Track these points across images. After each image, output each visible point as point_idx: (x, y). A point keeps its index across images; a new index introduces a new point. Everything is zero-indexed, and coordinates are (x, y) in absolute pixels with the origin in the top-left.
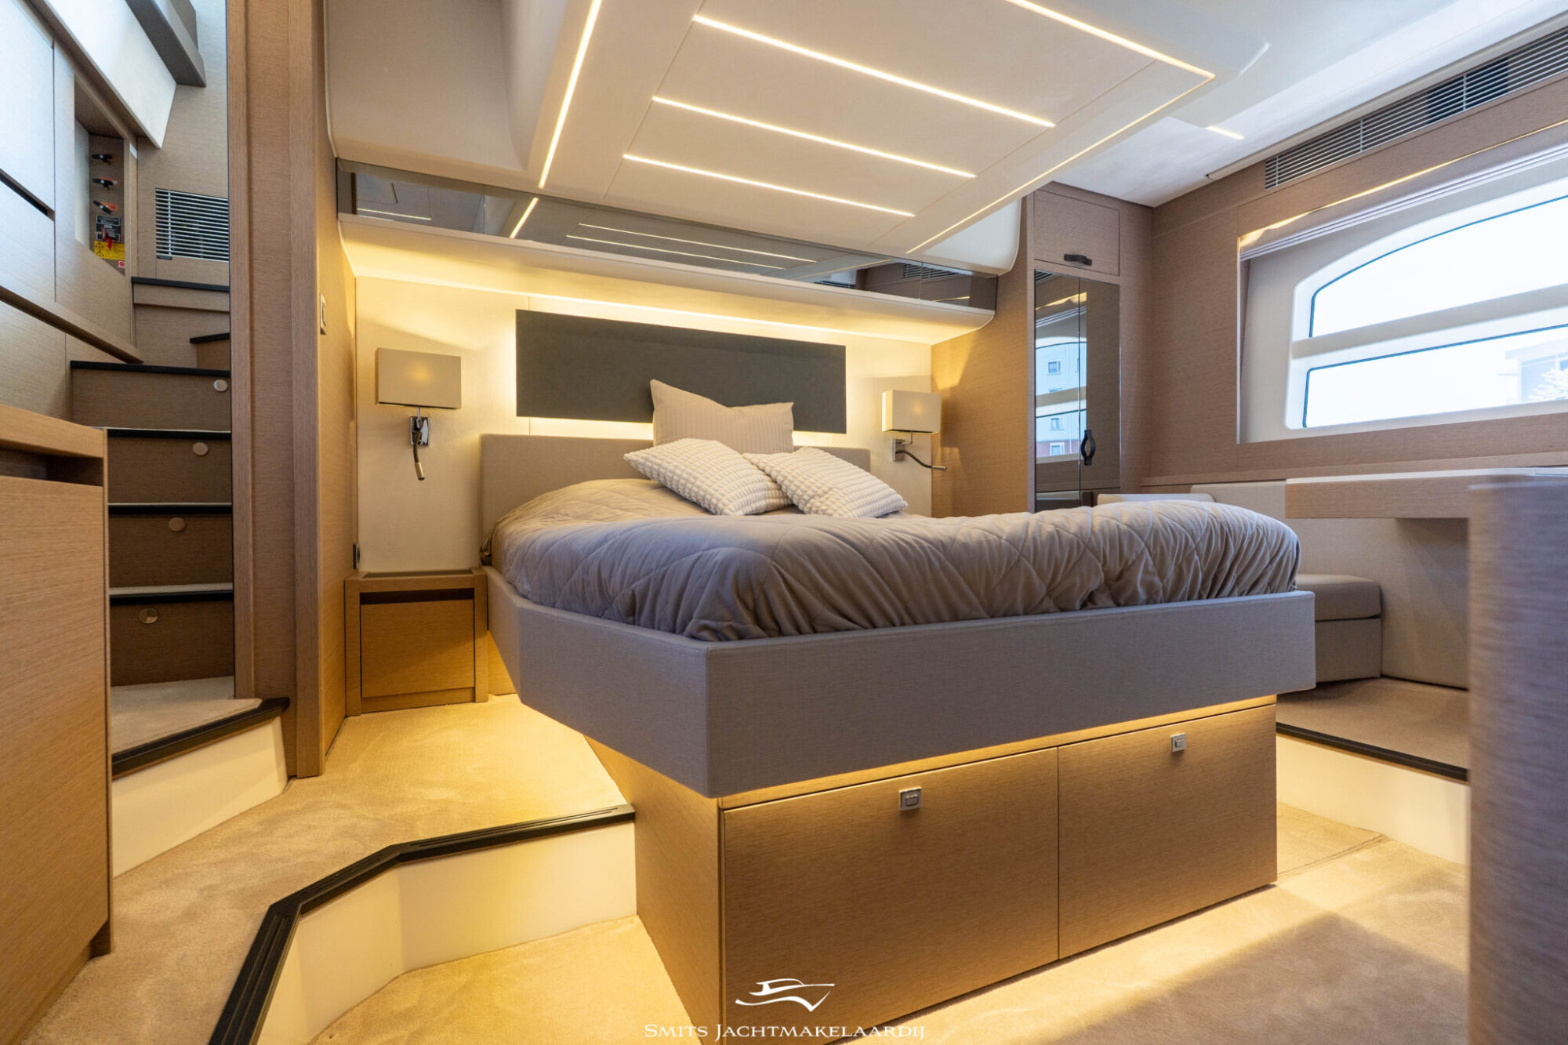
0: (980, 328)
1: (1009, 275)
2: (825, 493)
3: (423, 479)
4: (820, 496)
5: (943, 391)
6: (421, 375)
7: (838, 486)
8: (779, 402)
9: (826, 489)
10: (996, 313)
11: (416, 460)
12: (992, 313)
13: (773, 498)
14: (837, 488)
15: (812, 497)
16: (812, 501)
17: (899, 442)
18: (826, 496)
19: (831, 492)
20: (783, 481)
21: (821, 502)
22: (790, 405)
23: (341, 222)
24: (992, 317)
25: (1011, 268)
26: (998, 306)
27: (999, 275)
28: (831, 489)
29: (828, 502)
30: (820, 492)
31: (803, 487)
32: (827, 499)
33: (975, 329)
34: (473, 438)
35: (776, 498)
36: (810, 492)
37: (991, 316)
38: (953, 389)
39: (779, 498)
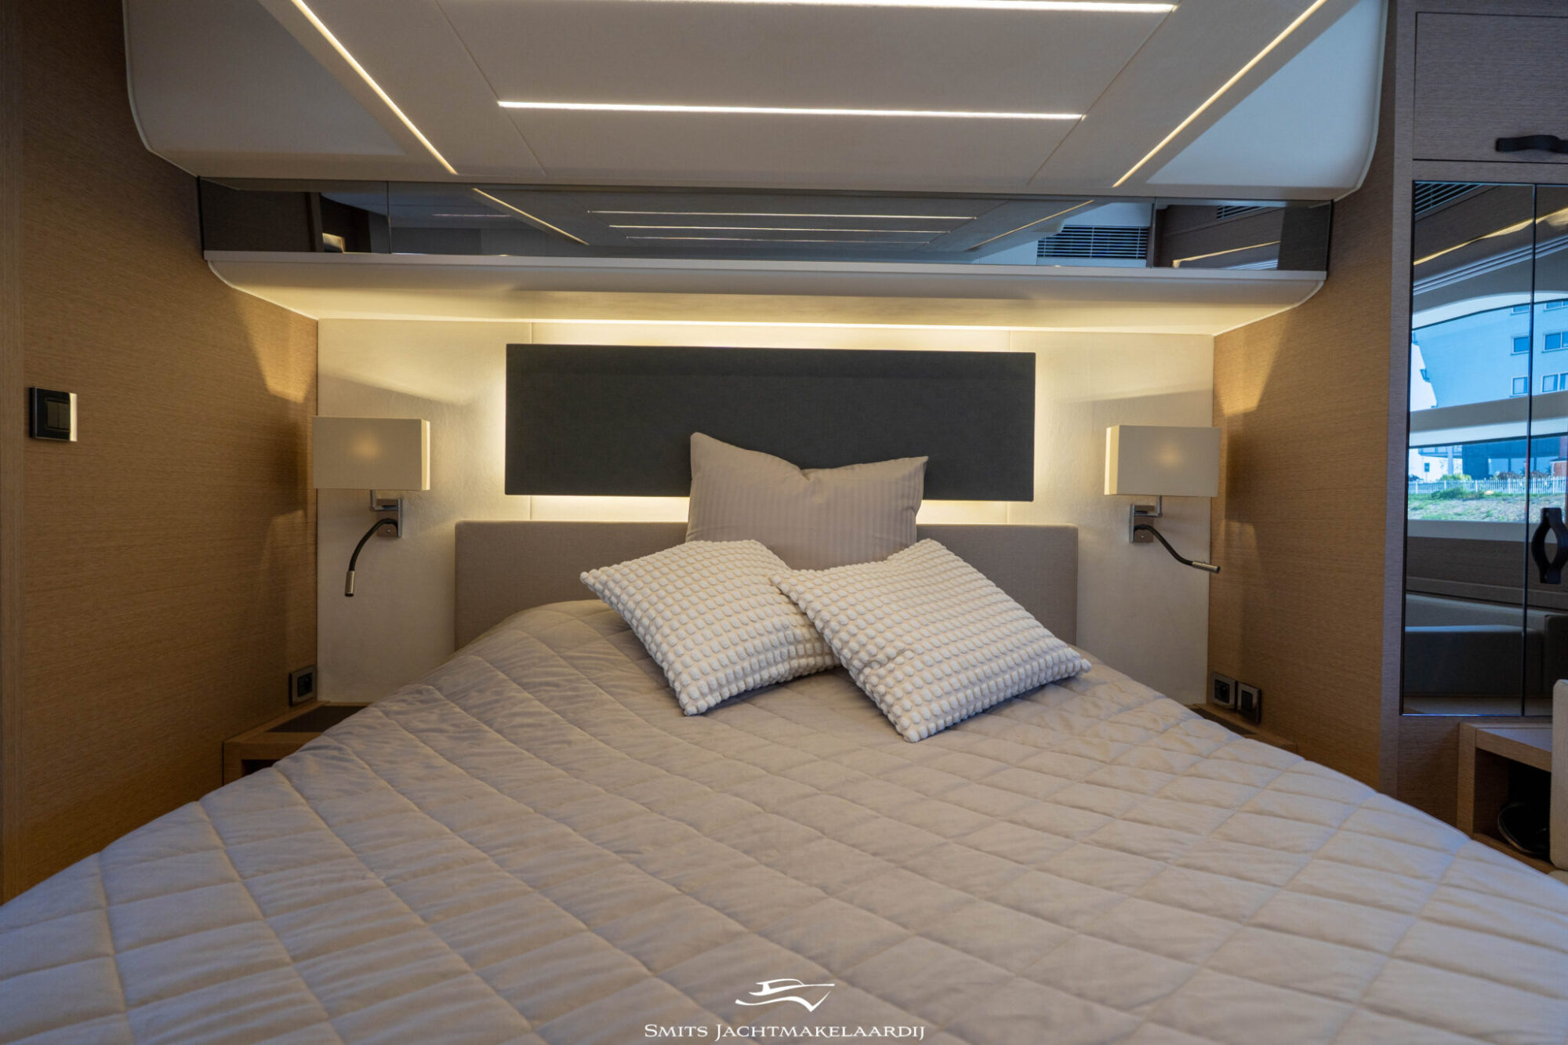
0: (1296, 305)
1: (1356, 199)
2: (890, 659)
3: (351, 595)
4: (881, 664)
5: (1232, 419)
6: (367, 448)
7: (915, 646)
8: (905, 456)
9: (890, 651)
10: (1328, 276)
11: (352, 567)
12: (1322, 275)
13: (807, 656)
14: (913, 651)
15: (867, 664)
16: (867, 671)
17: (1141, 512)
18: (891, 666)
19: (900, 659)
20: (823, 628)
21: (880, 678)
22: (925, 459)
23: (212, 262)
24: (1321, 284)
25: (1359, 186)
26: (1333, 262)
27: (1336, 200)
28: (901, 652)
29: (890, 680)
30: (881, 657)
31: (854, 645)
32: (891, 671)
33: (1288, 308)
34: (449, 527)
35: (814, 655)
36: (864, 656)
37: (1317, 282)
38: (1247, 416)
39: (822, 654)
